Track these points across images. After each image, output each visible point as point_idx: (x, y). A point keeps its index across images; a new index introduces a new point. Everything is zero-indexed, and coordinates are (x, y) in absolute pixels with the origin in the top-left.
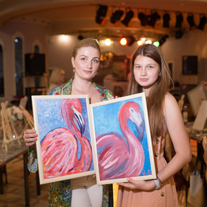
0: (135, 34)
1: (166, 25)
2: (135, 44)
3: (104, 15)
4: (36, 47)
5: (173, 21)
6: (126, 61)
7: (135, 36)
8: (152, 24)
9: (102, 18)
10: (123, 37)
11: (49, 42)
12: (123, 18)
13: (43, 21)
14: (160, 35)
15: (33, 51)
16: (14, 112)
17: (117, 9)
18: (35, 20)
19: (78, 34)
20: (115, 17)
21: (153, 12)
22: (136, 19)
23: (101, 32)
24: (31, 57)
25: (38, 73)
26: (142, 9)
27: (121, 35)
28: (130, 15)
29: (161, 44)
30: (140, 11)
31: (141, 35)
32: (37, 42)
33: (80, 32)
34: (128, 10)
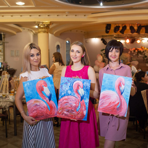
0: (135, 36)
3: (110, 29)
6: (129, 52)
7: (136, 38)
8: (138, 32)
9: (108, 30)
10: (127, 38)
11: (87, 42)
13: (82, 32)
17: (117, 25)
18: (77, 31)
22: (128, 28)
23: (115, 36)
28: (124, 28)
30: (131, 25)
34: (123, 25)
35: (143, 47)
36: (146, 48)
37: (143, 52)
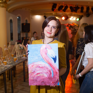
0: (68, 15)
1: (82, 11)
2: (68, 19)
3: (55, 8)
4: (26, 20)
5: (85, 10)
7: (68, 16)
8: (76, 11)
9: (54, 9)
10: (63, 16)
11: (32, 18)
12: (63, 9)
13: (29, 10)
14: (79, 15)
15: (25, 22)
16: (20, 46)
17: (61, 5)
18: (26, 9)
19: (44, 15)
20: (60, 8)
21: (76, 6)
22: (69, 9)
23: (53, 14)
24: (24, 25)
25: (27, 31)
26: (72, 5)
27: (62, 16)
28: (66, 7)
29: (80, 19)
30: (71, 6)
31: (71, 15)
32: (27, 18)
33: (45, 14)
34: (66, 5)
35: (74, 23)
36: (76, 24)
37: (74, 26)
